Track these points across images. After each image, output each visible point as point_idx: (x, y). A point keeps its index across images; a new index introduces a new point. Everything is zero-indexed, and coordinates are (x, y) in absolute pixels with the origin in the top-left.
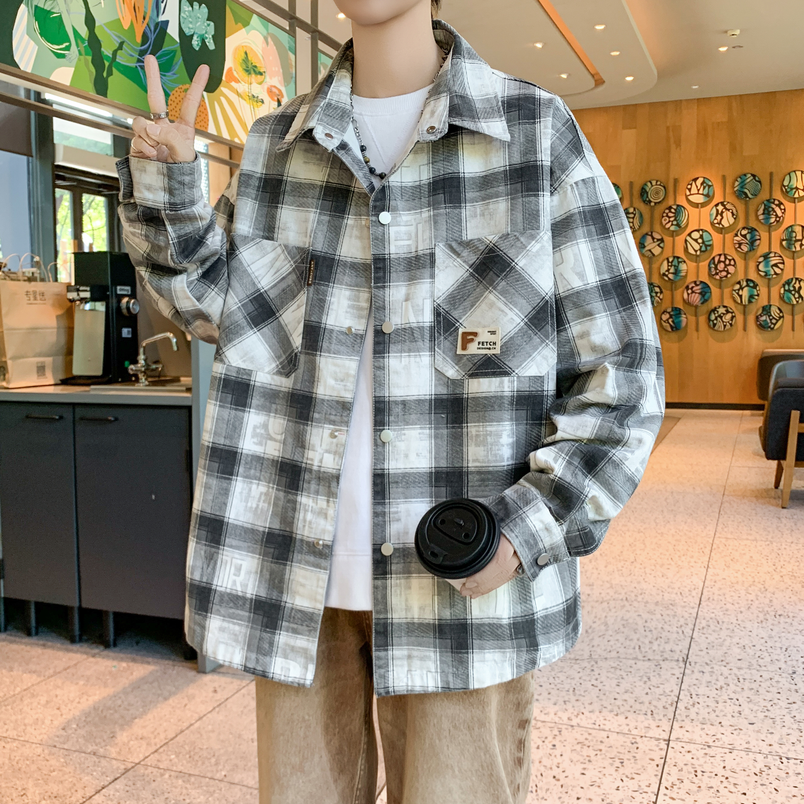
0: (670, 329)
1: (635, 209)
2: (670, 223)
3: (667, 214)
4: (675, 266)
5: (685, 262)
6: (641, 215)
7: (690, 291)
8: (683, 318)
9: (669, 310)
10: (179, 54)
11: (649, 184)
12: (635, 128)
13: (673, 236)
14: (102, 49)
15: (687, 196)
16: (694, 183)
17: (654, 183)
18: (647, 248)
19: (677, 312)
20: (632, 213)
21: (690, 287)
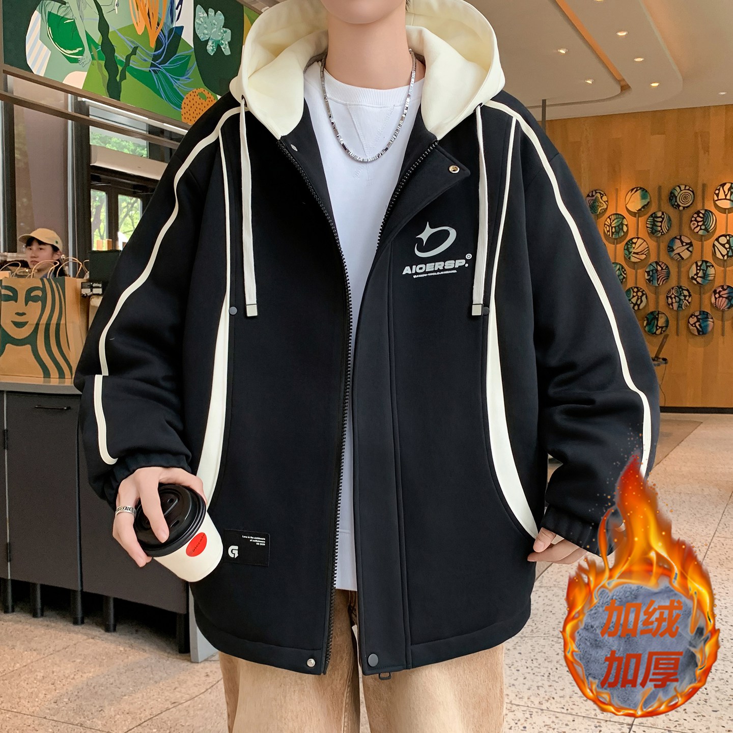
0: (697, 334)
1: (663, 214)
2: (699, 227)
3: (696, 218)
4: (703, 270)
5: (713, 266)
6: (670, 220)
7: (717, 296)
8: (710, 322)
9: (697, 313)
10: (193, 58)
11: (678, 189)
12: (664, 133)
13: (701, 241)
14: (116, 54)
15: (714, 201)
16: (721, 188)
17: (683, 187)
18: (676, 252)
19: (704, 316)
20: (660, 217)
21: (717, 291)
